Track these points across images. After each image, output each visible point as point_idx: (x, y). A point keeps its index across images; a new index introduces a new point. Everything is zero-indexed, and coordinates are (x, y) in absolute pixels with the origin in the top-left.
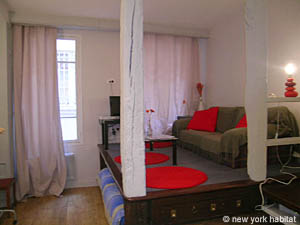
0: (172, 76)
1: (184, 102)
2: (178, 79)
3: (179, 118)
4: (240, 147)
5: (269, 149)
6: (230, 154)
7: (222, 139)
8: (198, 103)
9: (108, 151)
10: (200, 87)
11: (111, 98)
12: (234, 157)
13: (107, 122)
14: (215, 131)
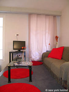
0: (44, 33)
1: (49, 44)
2: (47, 34)
3: (47, 51)
10: (57, 38)
14: (62, 59)
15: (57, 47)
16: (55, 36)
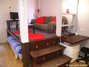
0: (30, 7)
2: (32, 7)
3: (32, 20)
4: (54, 27)
5: (62, 27)
6: (50, 29)
7: (48, 25)
8: (38, 15)
9: (11, 30)
10: (38, 10)
11: (10, 13)
12: (52, 30)
13: (9, 21)
14: (44, 23)
15: (39, 17)
16: (37, 9)
